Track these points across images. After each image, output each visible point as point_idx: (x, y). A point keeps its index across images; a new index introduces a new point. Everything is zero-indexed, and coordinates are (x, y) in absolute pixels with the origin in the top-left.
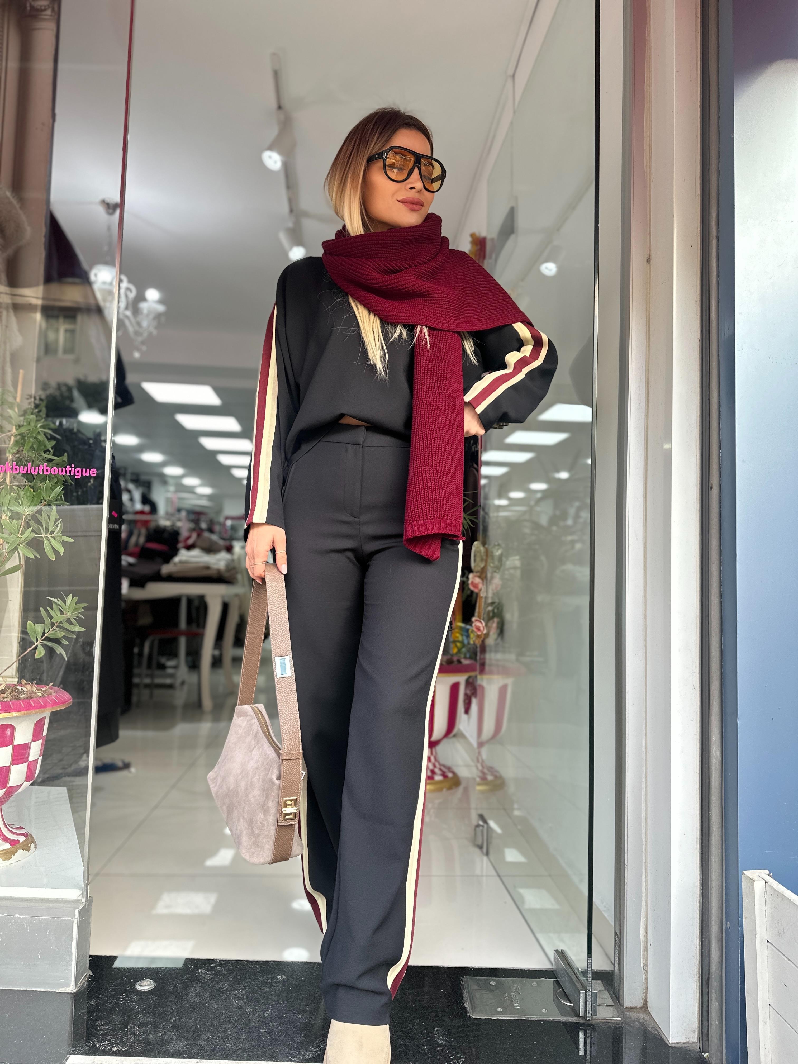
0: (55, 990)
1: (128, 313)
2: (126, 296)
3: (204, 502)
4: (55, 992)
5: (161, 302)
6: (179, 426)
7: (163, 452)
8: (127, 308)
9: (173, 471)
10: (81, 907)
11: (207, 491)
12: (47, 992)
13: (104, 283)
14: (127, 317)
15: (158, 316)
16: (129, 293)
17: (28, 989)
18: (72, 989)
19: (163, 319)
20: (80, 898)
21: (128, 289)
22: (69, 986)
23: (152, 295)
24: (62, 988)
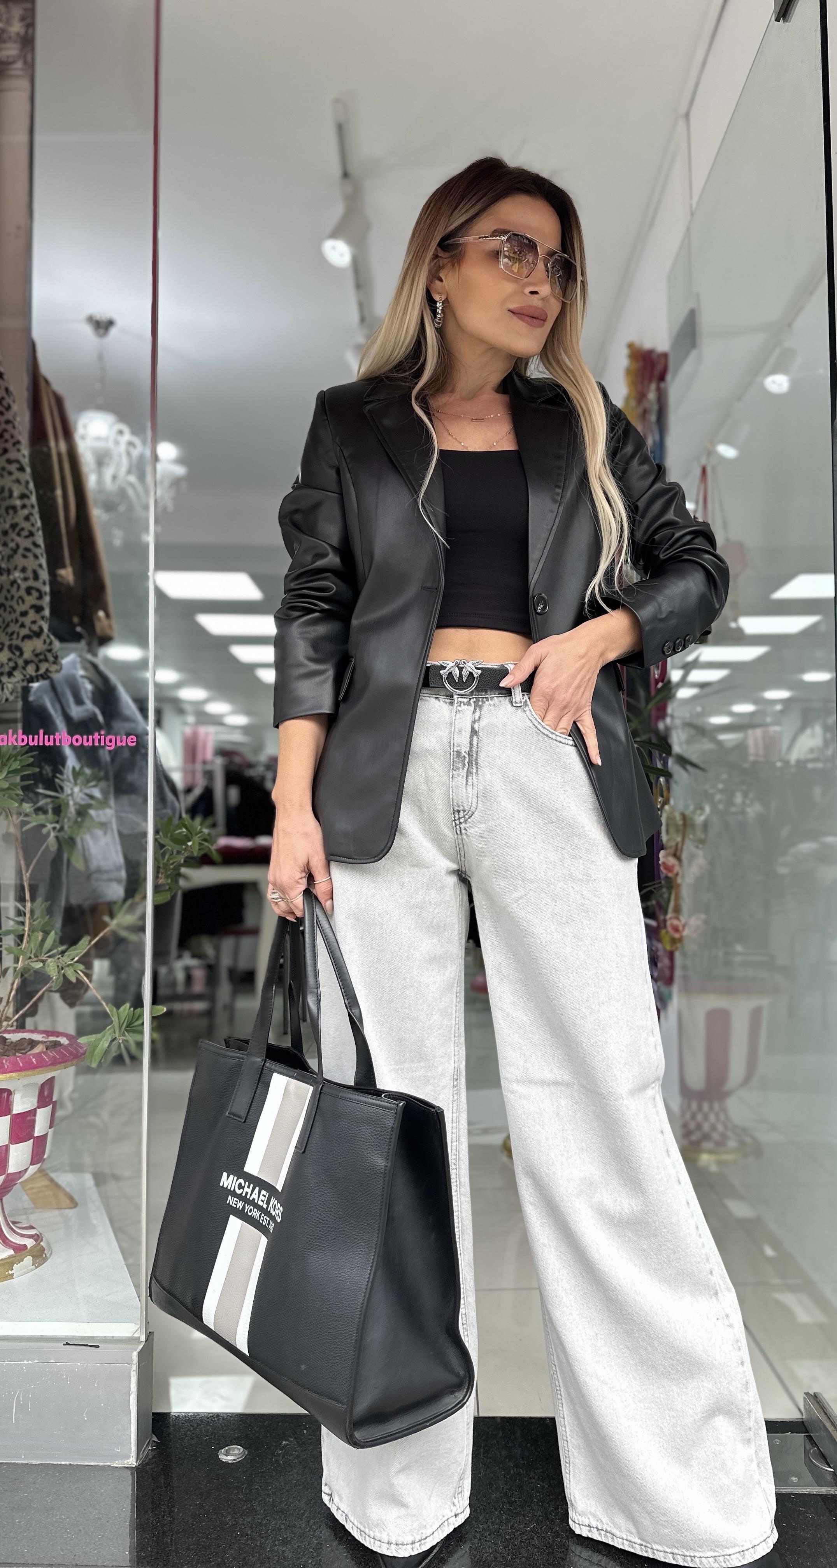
0: (109, 1464)
1: (132, 479)
2: (129, 454)
3: (237, 737)
4: (109, 1466)
5: (179, 461)
6: (202, 631)
7: (179, 668)
8: (129, 472)
9: (191, 694)
10: (140, 1347)
11: (241, 720)
12: (98, 1466)
13: (98, 439)
14: (131, 485)
15: (176, 482)
16: (132, 450)
17: (72, 1463)
18: (132, 1461)
19: (184, 485)
20: (136, 1335)
21: (131, 444)
22: (129, 1457)
23: (167, 451)
24: (118, 1460)
